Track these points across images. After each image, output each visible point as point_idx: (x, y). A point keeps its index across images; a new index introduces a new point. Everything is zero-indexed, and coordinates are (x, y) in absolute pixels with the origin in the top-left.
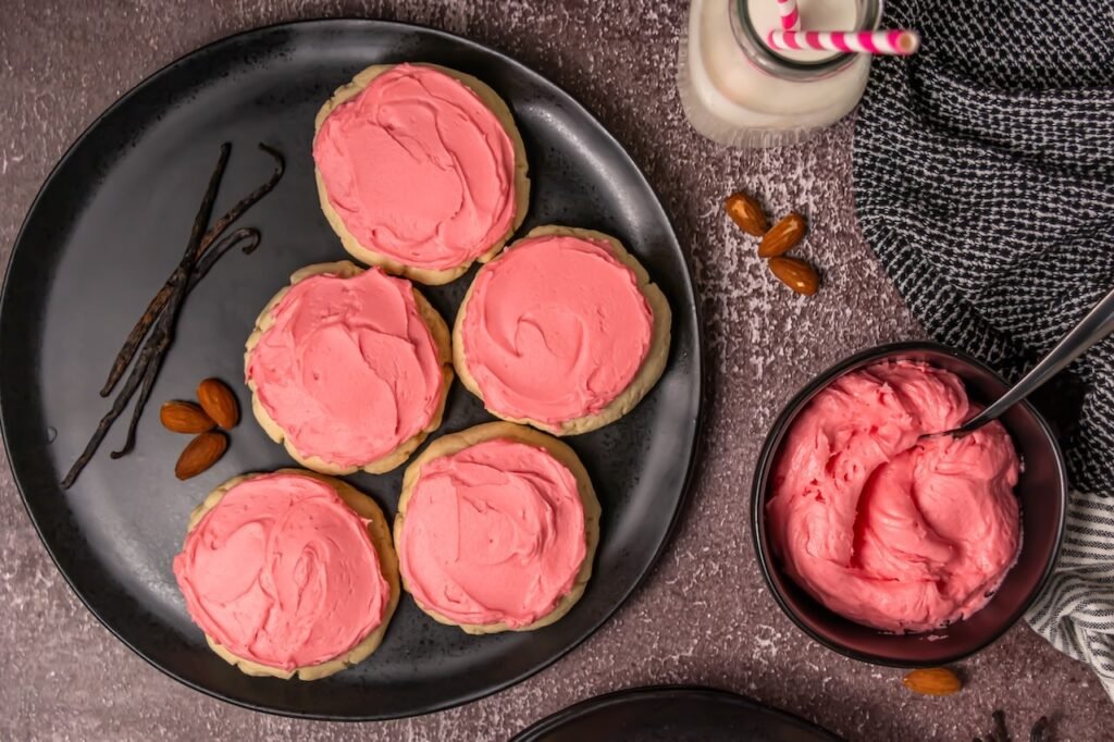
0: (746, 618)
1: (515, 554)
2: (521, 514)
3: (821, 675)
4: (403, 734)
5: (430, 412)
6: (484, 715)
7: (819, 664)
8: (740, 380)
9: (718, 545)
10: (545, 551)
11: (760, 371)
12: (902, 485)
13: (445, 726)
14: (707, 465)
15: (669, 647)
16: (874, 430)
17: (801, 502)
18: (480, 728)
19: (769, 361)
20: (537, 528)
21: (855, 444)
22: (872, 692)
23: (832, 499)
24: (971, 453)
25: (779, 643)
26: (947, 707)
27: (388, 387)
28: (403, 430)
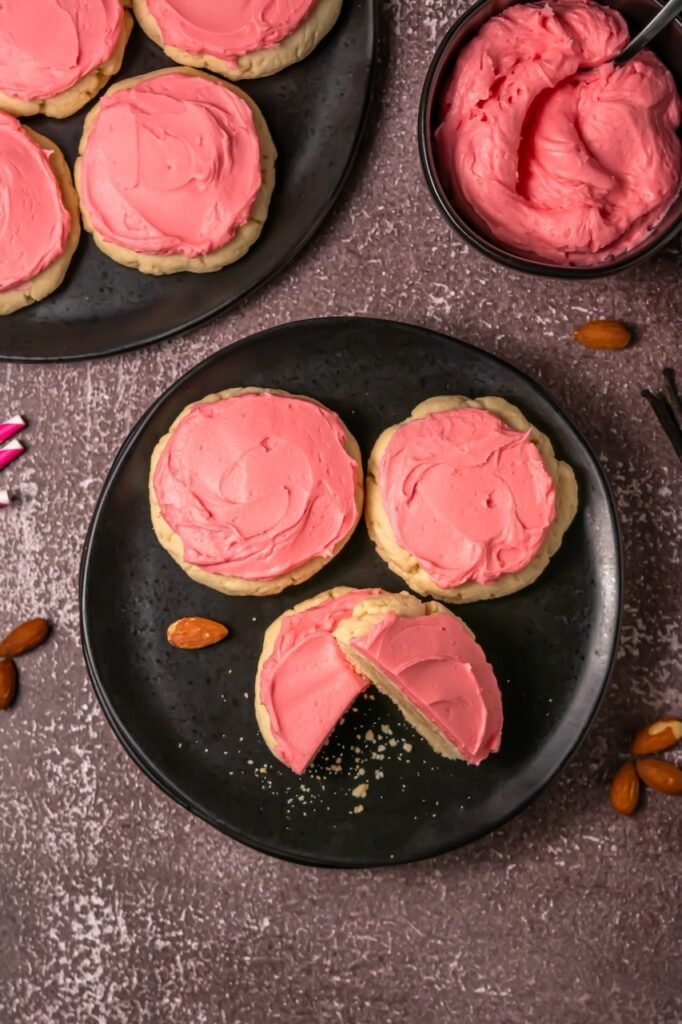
0: (420, 277)
1: (193, 180)
2: (198, 141)
3: (494, 333)
4: (82, 389)
5: (110, 43)
6: (162, 370)
7: (491, 321)
8: (414, 42)
9: (393, 204)
10: (221, 177)
11: (434, 32)
12: (566, 114)
13: (124, 381)
14: (381, 125)
15: (344, 304)
16: (538, 57)
17: (468, 125)
18: (158, 383)
19: (443, 23)
20: (214, 155)
21: (520, 68)
22: (544, 350)
23: (496, 119)
24: (632, 80)
25: (452, 301)
26: (618, 365)
27: (69, 16)
28: (85, 61)
